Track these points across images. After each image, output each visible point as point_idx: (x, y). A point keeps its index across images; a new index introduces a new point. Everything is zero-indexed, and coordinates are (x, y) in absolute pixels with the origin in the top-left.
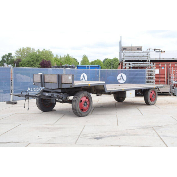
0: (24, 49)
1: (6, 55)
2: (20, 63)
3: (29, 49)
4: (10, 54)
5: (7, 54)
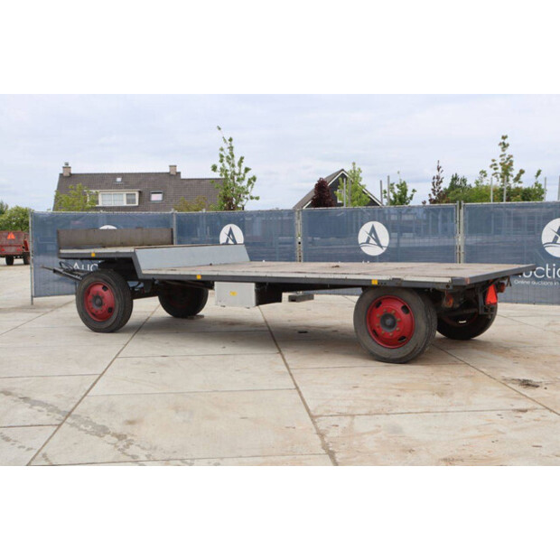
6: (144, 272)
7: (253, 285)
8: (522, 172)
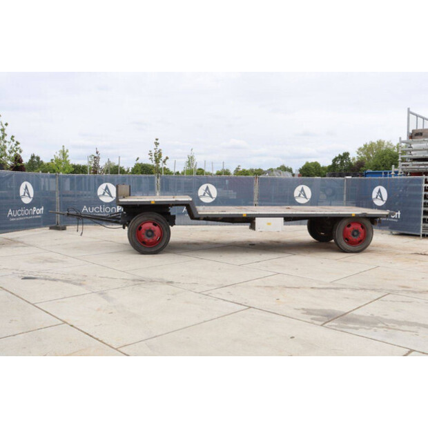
0: (372, 144)
1: (340, 157)
2: (362, 168)
3: (380, 143)
4: (346, 155)
5: (342, 154)
6: (199, 213)
7: (283, 219)
8: (167, 158)
